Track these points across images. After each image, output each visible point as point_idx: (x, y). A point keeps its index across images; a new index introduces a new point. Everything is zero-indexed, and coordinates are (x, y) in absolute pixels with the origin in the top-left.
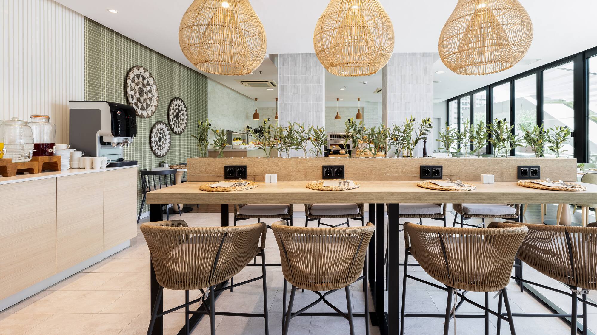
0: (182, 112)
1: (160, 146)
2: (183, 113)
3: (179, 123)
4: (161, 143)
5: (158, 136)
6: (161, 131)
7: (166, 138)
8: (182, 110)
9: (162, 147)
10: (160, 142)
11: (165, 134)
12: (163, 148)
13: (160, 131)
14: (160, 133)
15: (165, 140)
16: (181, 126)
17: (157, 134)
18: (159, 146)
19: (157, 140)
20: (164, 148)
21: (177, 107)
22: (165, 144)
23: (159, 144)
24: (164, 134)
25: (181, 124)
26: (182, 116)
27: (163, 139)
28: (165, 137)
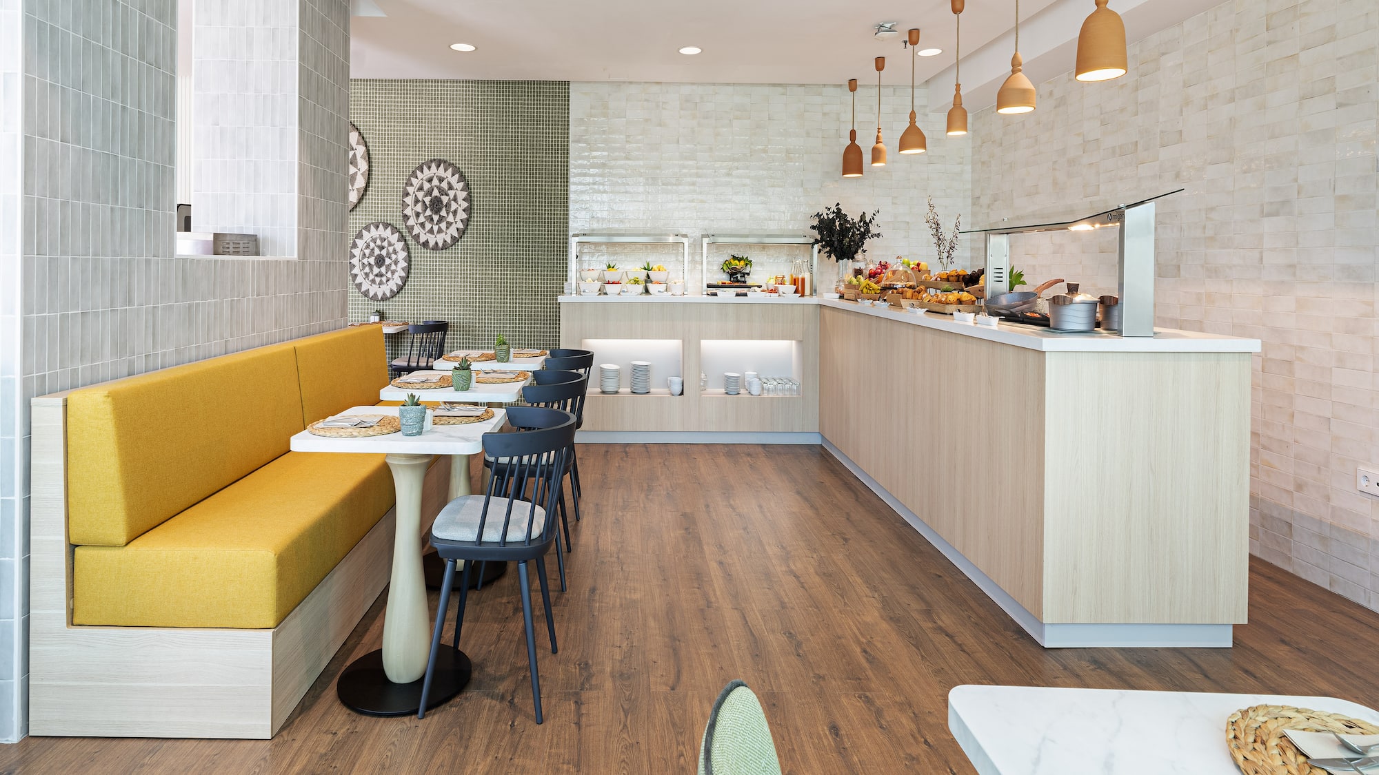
0: (452, 193)
1: (381, 275)
2: (455, 196)
3: (440, 221)
4: (383, 270)
5: (376, 254)
6: (382, 242)
7: (397, 259)
8: (451, 188)
9: (384, 279)
10: (380, 267)
11: (394, 250)
12: (388, 280)
13: (379, 242)
14: (382, 248)
15: (396, 263)
16: (447, 228)
17: (373, 249)
18: (377, 275)
19: (373, 263)
20: (391, 281)
21: (435, 182)
22: (393, 272)
23: (376, 270)
24: (391, 249)
25: (448, 223)
26: (453, 202)
27: (388, 261)
28: (394, 257)
